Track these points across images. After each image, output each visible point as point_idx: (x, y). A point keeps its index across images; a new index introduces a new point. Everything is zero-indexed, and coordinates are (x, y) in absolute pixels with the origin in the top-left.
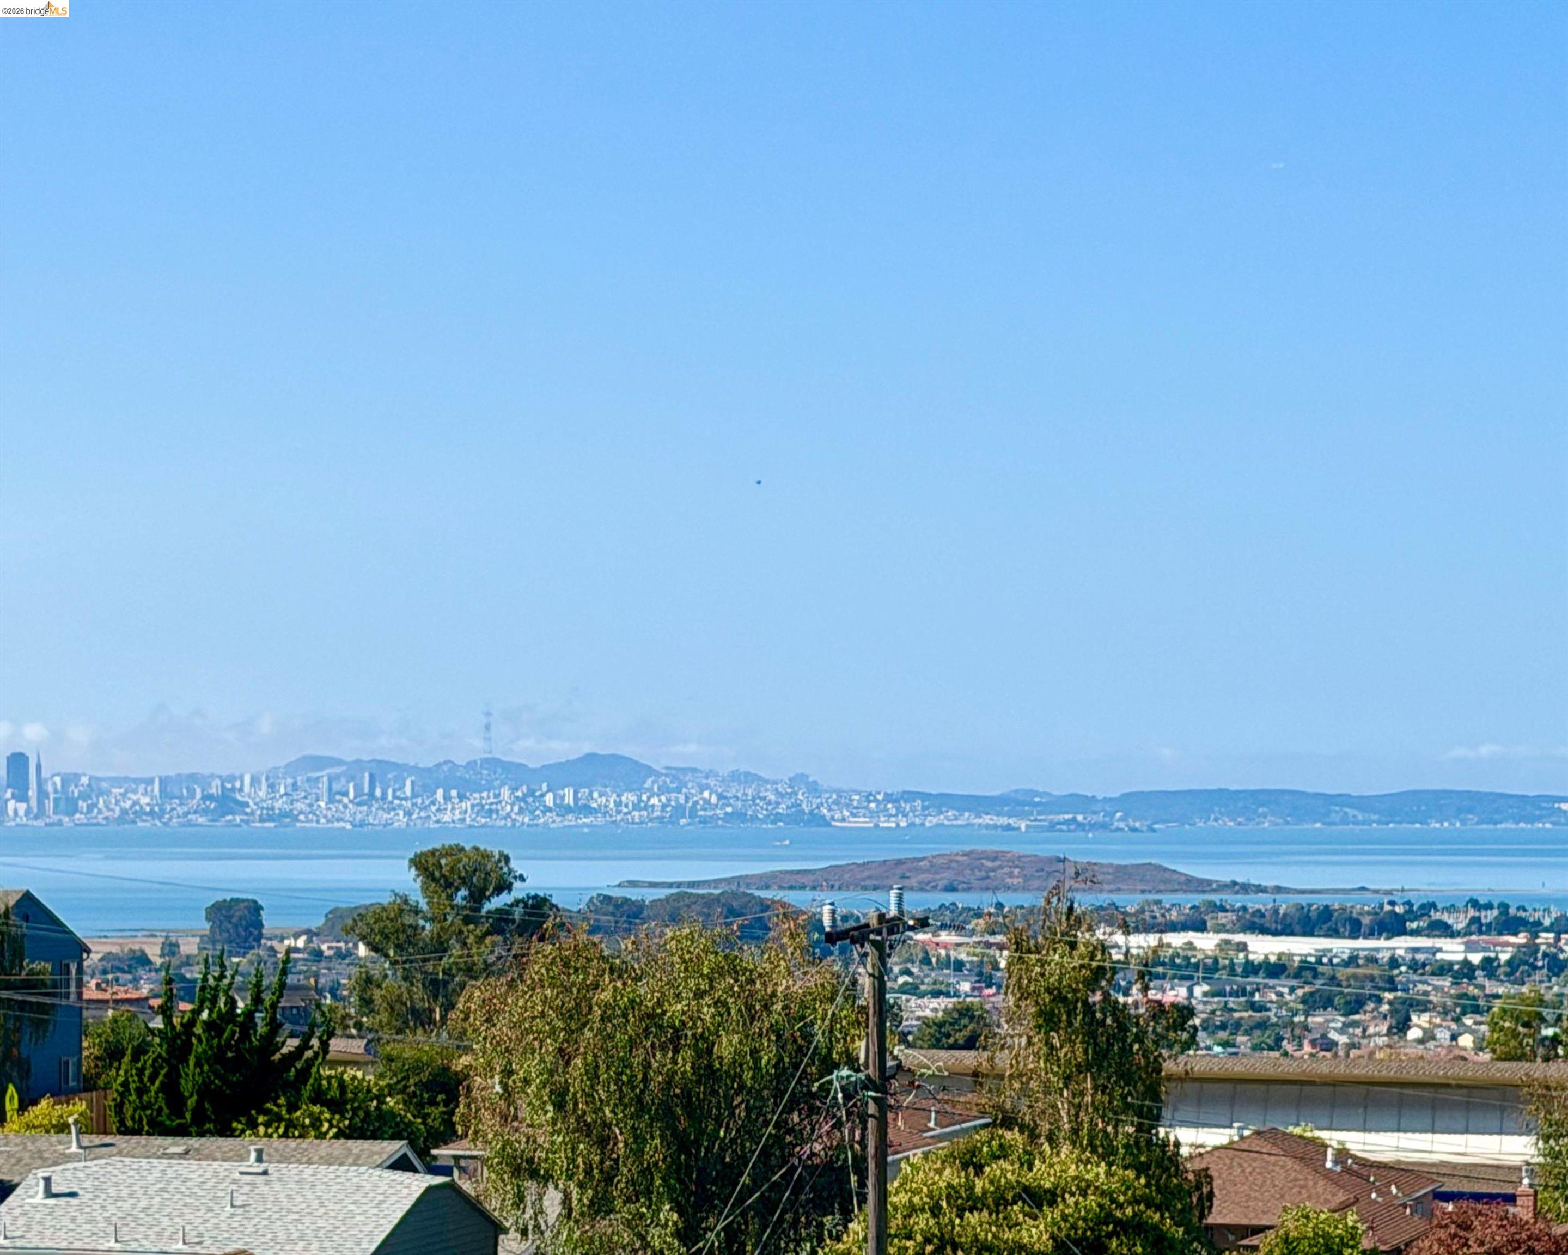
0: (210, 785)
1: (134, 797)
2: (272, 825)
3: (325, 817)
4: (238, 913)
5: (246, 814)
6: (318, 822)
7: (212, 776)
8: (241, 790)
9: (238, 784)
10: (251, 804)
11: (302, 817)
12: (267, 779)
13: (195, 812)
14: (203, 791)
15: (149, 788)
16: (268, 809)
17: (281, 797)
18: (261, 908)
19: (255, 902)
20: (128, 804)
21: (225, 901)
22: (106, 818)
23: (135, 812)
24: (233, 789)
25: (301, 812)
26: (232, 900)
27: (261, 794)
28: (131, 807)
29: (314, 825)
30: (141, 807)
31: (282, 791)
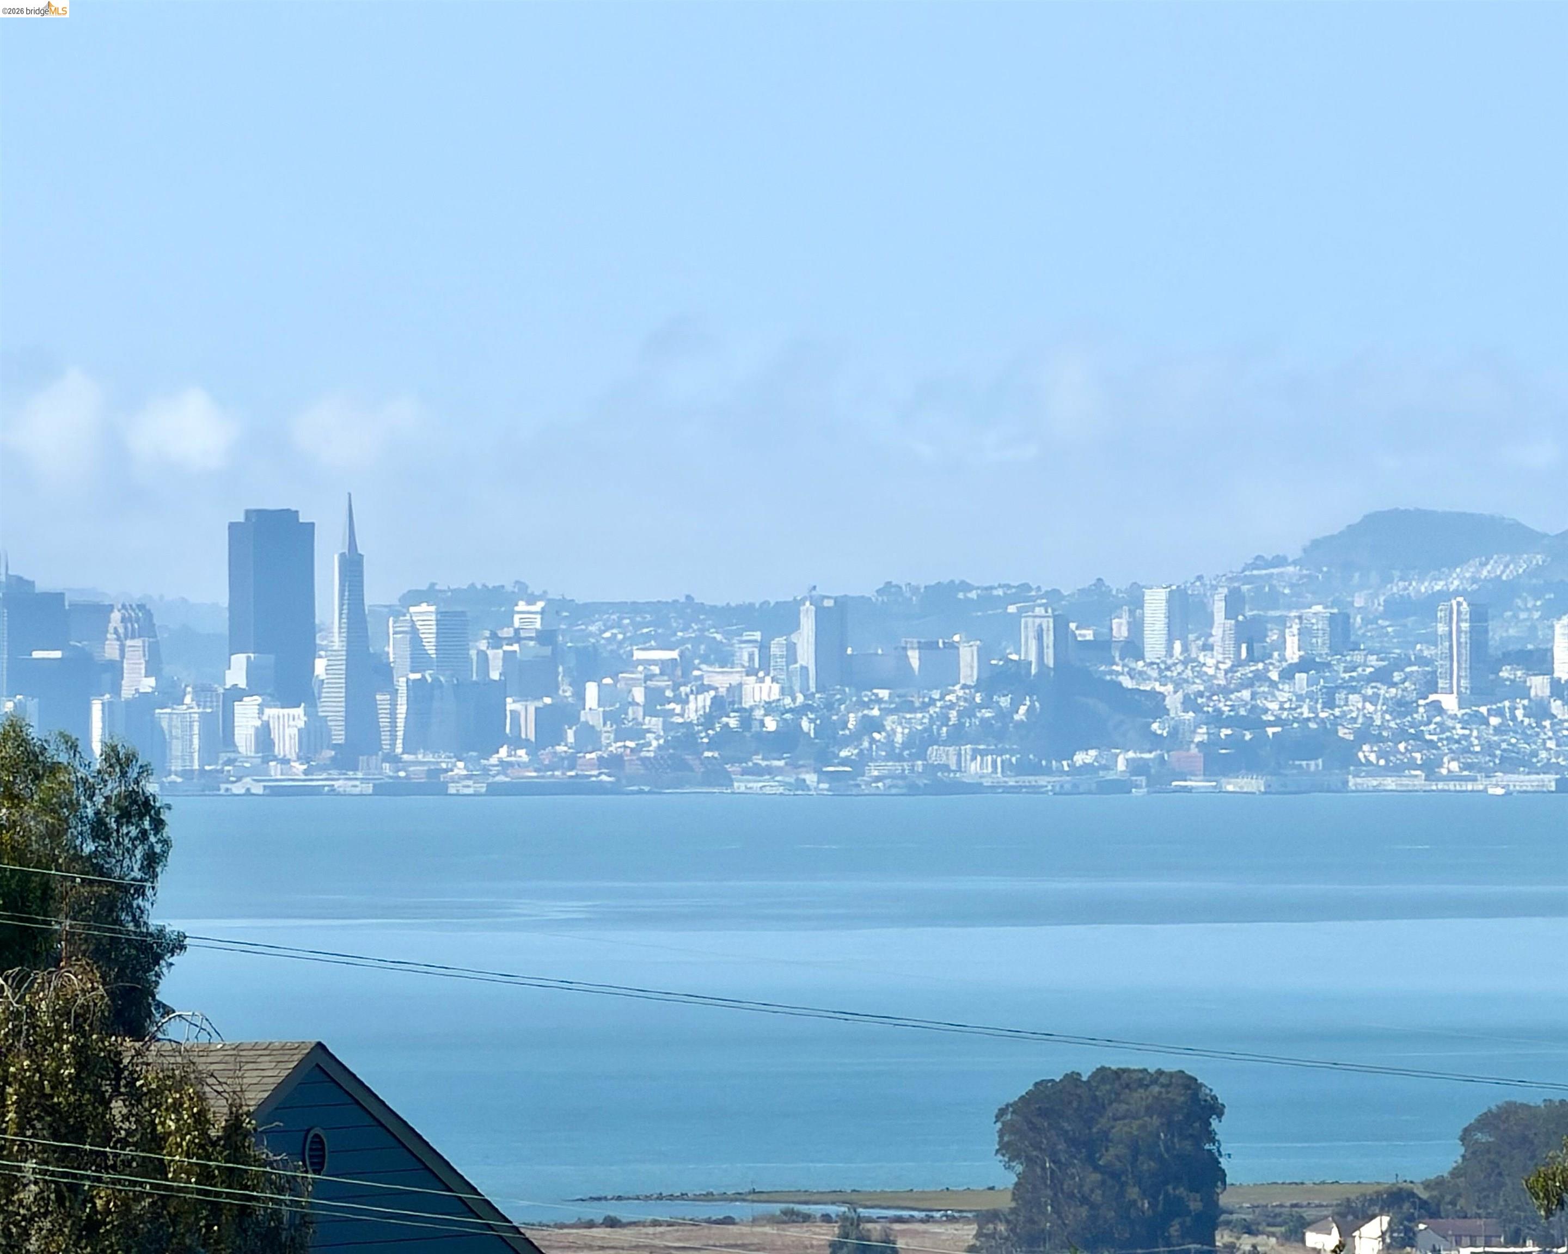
0: (1012, 627)
1: (721, 680)
2: (1252, 784)
3: (1462, 750)
4: (1119, 1130)
5: (1156, 741)
6: (1430, 768)
7: (1022, 593)
8: (1134, 648)
9: (1120, 628)
10: (1173, 701)
11: (1367, 753)
12: (1234, 603)
13: (957, 736)
14: (984, 655)
15: (777, 646)
16: (1235, 722)
17: (1288, 674)
18: (1215, 1109)
19: (1190, 1084)
20: (698, 706)
21: (1073, 1078)
22: (613, 763)
23: (724, 739)
24: (1102, 646)
25: (1365, 735)
26: (1102, 1074)
27: (1209, 661)
28: (708, 720)
29: (1417, 779)
30: (746, 717)
31: (1293, 653)
